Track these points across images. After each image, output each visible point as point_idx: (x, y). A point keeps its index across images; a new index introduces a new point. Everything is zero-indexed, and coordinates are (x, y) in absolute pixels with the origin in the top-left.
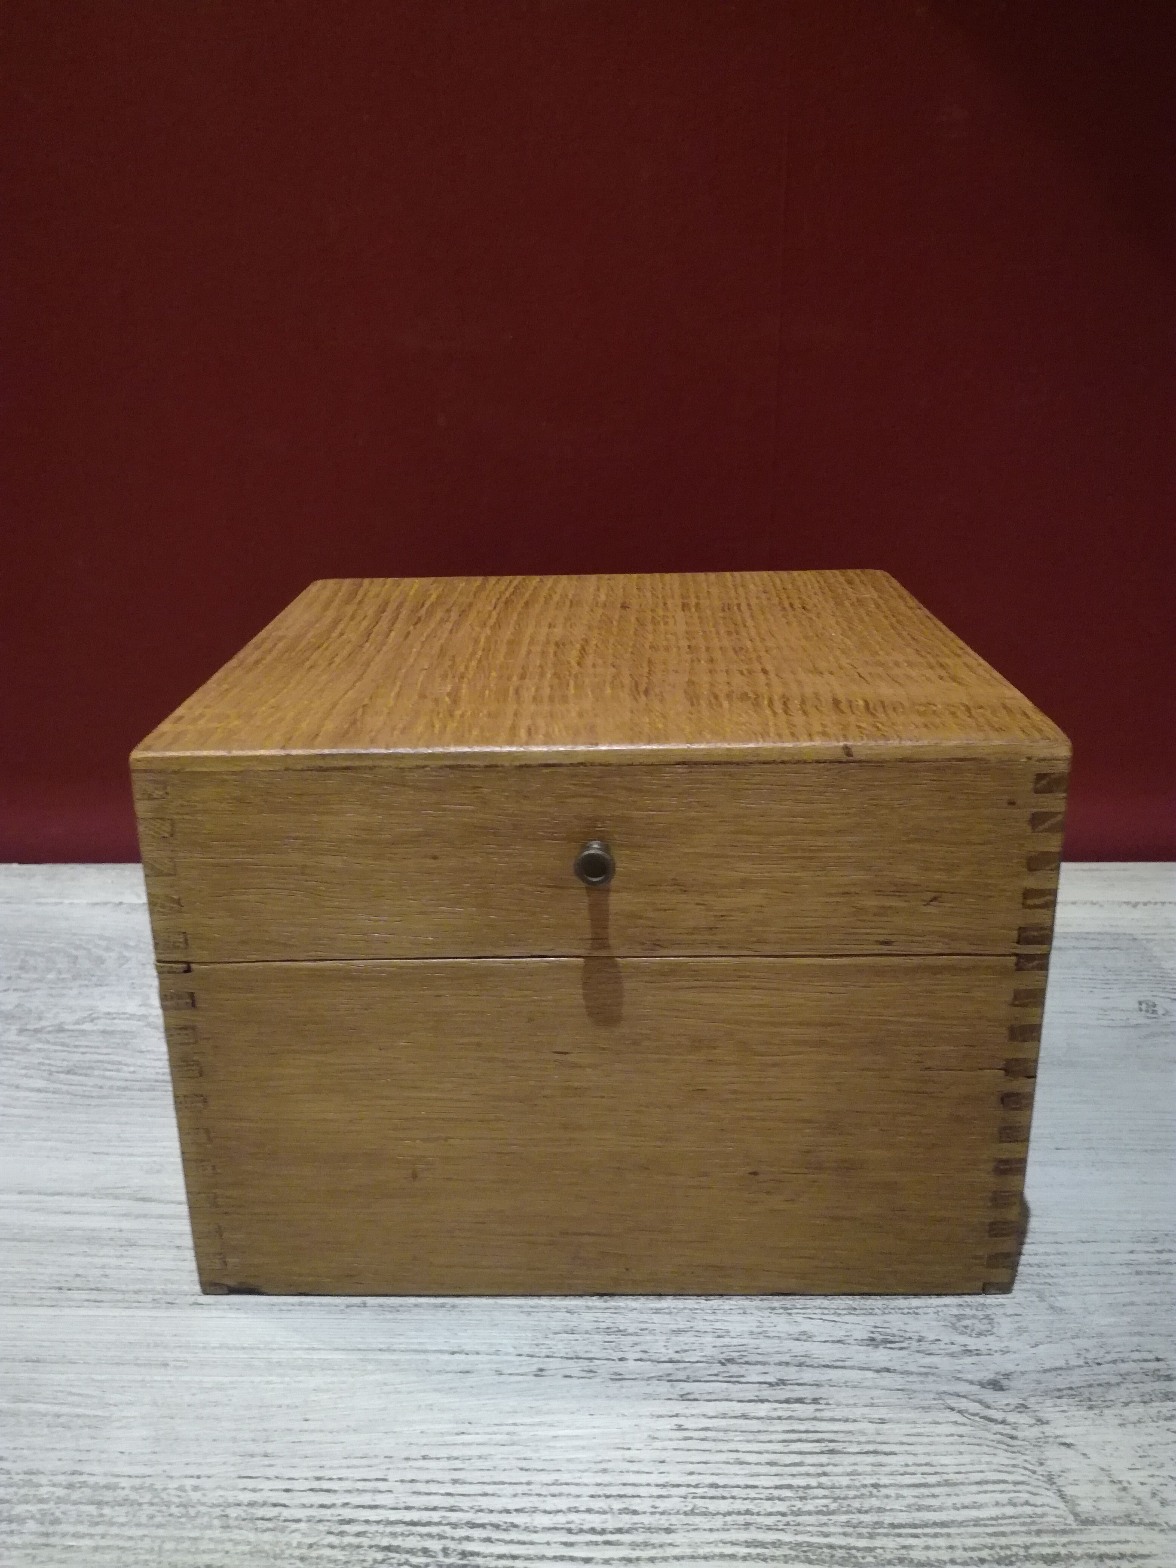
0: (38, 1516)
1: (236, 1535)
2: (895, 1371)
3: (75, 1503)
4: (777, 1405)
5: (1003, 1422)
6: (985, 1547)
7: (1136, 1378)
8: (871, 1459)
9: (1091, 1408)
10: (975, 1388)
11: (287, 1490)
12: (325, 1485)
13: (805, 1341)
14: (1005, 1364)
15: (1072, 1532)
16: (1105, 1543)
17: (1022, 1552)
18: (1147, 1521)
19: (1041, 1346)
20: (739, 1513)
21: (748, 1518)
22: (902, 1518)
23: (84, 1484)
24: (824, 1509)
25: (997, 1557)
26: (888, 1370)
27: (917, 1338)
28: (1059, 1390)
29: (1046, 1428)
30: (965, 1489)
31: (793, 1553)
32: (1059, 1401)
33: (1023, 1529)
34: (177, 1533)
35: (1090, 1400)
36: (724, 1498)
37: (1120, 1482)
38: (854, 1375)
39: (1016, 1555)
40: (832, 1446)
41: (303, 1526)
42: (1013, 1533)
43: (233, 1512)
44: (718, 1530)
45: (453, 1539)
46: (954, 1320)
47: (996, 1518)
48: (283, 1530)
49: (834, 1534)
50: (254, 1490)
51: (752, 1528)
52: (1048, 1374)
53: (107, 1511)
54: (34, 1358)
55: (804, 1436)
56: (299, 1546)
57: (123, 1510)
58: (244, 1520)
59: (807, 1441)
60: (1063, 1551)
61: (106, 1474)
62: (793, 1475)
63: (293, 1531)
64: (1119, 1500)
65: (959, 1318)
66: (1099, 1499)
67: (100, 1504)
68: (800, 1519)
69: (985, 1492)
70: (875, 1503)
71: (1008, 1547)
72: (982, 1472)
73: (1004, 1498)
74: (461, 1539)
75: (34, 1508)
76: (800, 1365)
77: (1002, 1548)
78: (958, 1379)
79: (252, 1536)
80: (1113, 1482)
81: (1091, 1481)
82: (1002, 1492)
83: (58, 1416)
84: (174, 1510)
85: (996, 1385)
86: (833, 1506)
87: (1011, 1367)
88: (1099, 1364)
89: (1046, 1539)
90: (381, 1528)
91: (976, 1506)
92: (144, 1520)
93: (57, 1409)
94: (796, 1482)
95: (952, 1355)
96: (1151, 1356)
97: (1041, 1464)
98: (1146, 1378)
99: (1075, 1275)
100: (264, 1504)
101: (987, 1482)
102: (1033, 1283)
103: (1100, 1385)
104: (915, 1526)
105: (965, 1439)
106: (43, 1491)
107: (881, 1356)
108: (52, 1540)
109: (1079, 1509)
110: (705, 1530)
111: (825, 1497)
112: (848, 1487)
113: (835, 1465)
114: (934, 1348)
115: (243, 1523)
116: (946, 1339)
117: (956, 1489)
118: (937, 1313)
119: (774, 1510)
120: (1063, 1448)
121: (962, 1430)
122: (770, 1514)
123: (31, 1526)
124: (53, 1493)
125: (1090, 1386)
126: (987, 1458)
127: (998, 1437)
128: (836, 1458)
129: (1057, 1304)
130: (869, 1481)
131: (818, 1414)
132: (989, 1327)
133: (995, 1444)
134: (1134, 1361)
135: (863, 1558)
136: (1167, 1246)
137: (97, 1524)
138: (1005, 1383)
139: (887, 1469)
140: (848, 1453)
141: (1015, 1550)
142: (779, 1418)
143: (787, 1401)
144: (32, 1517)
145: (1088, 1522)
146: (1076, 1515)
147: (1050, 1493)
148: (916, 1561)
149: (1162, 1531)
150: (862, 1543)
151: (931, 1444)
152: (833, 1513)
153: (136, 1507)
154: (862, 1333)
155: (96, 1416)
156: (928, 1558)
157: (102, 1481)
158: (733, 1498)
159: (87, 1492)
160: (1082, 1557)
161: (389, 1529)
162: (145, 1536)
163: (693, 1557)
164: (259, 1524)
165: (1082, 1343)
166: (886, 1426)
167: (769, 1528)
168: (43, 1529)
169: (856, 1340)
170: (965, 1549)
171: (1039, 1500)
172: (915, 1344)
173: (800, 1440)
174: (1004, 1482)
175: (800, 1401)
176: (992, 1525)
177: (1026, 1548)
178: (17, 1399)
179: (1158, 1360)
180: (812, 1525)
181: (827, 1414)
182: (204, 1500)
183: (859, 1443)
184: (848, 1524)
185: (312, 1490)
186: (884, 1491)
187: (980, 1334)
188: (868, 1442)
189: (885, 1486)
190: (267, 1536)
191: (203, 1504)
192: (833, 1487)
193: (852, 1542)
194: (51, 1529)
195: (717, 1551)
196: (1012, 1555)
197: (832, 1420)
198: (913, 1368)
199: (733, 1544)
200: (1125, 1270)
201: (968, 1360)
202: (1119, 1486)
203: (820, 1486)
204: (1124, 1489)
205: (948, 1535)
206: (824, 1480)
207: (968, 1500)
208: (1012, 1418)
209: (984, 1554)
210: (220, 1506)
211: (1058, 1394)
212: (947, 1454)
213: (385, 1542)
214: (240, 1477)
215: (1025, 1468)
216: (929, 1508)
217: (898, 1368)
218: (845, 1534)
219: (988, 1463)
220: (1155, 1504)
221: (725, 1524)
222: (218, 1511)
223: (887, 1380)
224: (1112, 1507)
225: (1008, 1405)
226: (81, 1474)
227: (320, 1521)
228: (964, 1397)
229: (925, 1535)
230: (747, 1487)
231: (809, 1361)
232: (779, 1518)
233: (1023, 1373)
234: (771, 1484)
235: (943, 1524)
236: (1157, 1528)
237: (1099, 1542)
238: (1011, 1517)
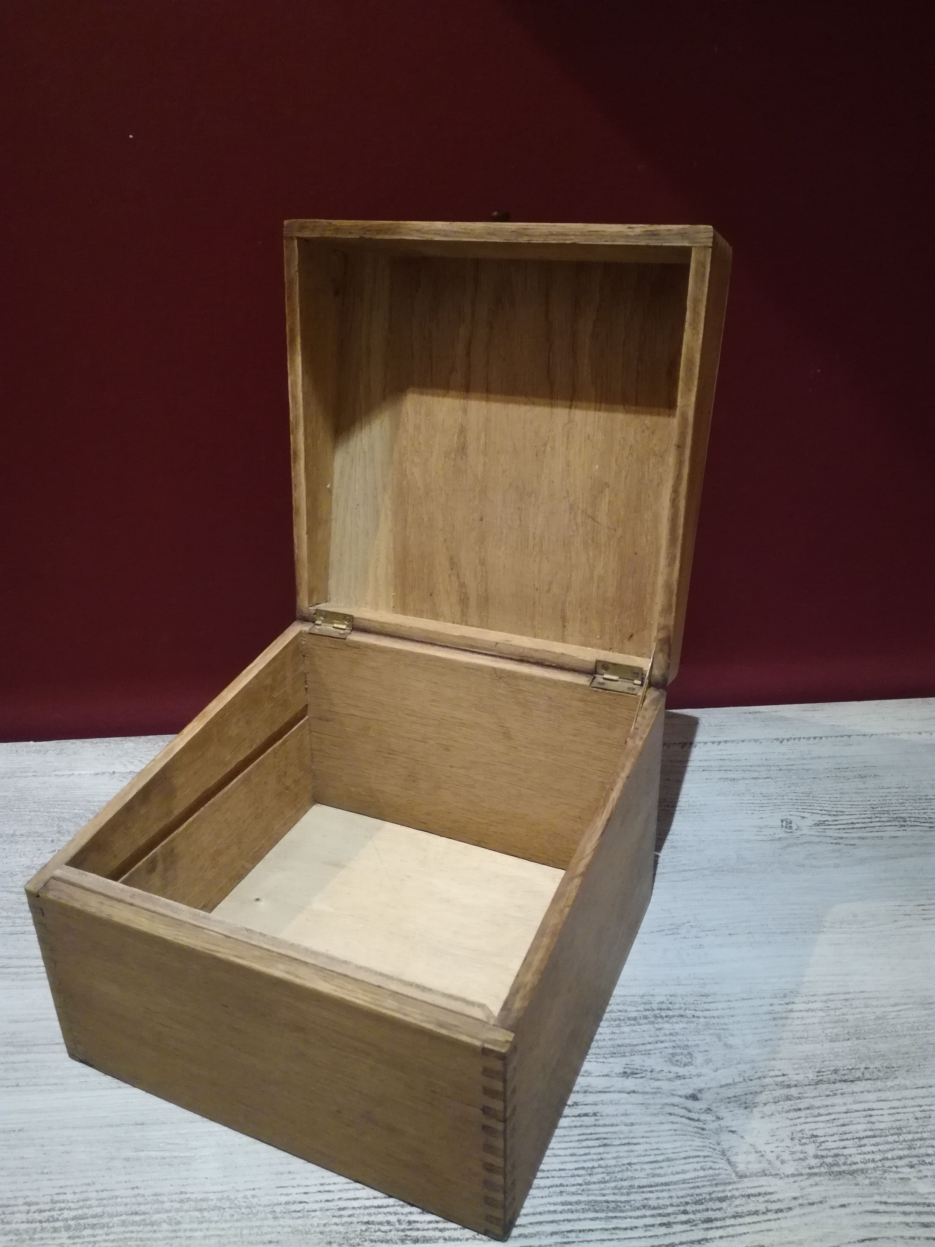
0: (167, 1221)
1: (281, 1222)
2: (638, 1092)
3: (186, 1211)
4: (574, 1119)
5: (698, 1120)
6: (688, 1195)
7: (771, 1087)
8: (626, 1148)
9: (746, 1108)
10: (683, 1100)
11: (306, 1193)
12: (327, 1188)
13: (588, 1076)
14: (698, 1083)
15: (734, 1183)
16: (751, 1188)
17: (708, 1197)
18: (773, 1173)
19: (719, 1071)
20: (557, 1186)
21: (562, 1189)
22: (644, 1182)
23: (189, 1199)
24: (603, 1180)
25: (695, 1201)
26: (634, 1092)
27: (650, 1070)
28: (729, 1098)
29: (722, 1123)
30: (677, 1162)
31: (587, 1207)
32: (728, 1105)
33: (709, 1183)
34: (249, 1224)
35: (746, 1103)
36: (548, 1177)
37: (760, 1152)
38: (615, 1096)
39: (705, 1198)
40: (605, 1141)
41: (318, 1213)
42: (703, 1186)
43: (278, 1209)
44: (546, 1197)
45: (402, 1214)
46: (671, 1056)
47: (695, 1178)
48: (308, 1217)
49: (609, 1194)
50: (287, 1195)
51: (564, 1194)
52: (723, 1088)
53: (206, 1214)
54: (140, 1122)
55: (589, 1137)
56: (318, 1226)
57: (216, 1212)
58: (285, 1213)
59: (591, 1140)
60: (729, 1194)
61: (200, 1192)
62: (585, 1161)
63: (313, 1217)
64: (760, 1162)
65: (673, 1055)
66: (749, 1162)
67: (200, 1210)
68: (591, 1187)
69: (688, 1163)
70: (629, 1174)
71: (700, 1195)
72: (687, 1151)
73: (698, 1166)
74: (407, 1214)
75: (164, 1216)
76: (585, 1092)
77: (697, 1195)
78: (673, 1095)
79: (291, 1222)
80: (756, 1152)
81: (745, 1153)
82: (697, 1162)
83: (164, 1158)
84: (243, 1210)
85: (694, 1097)
86: (607, 1178)
87: (702, 1086)
88: (751, 1080)
89: (720, 1188)
90: (362, 1211)
91: (684, 1172)
92: (228, 1218)
93: (162, 1154)
94: (586, 1165)
95: (670, 1080)
96: (780, 1073)
97: (719, 1144)
98: (776, 1087)
99: (739, 1022)
100: (294, 1203)
101: (689, 1157)
102: (715, 1029)
103: (751, 1093)
104: (651, 1186)
105: (678, 1132)
106: (167, 1206)
107: (630, 1083)
108: (179, 1234)
109: (738, 1169)
110: (539, 1197)
111: (603, 1173)
112: (615, 1166)
113: (607, 1153)
114: (659, 1076)
115: (285, 1215)
116: (666, 1069)
117: (673, 1163)
118: (661, 1053)
119: (575, 1183)
120: (730, 1134)
121: (675, 1126)
122: (574, 1185)
123: (165, 1226)
124: (173, 1206)
125: (746, 1094)
126: (690, 1143)
127: (696, 1129)
128: (608, 1149)
129: (729, 1043)
130: (626, 1161)
131: (597, 1123)
132: (690, 1060)
133: (693, 1134)
134: (770, 1077)
135: (624, 1207)
136: (791, 1000)
137: (202, 1222)
138: (699, 1095)
139: (635, 1154)
140: (615, 1145)
141: (704, 1195)
142: (575, 1127)
143: (579, 1116)
144: (164, 1221)
145: (742, 1176)
146: (736, 1173)
147: (723, 1161)
148: (652, 1207)
149: (781, 1178)
150: (624, 1198)
151: (659, 1137)
152: (607, 1182)
153: (222, 1211)
154: (619, 1069)
155: (186, 1157)
156: (659, 1204)
157: (200, 1196)
158: (553, 1177)
159: (192, 1204)
160: (739, 1197)
161: (366, 1211)
162: (231, 1227)
163: (534, 1214)
164: (294, 1214)
165: (742, 1067)
166: (634, 1127)
167: (573, 1194)
168: (171, 1228)
169: (616, 1074)
170: (678, 1197)
171: (716, 1166)
172: (649, 1074)
173: (587, 1139)
174: (698, 1156)
175: (586, 1115)
176: (692, 1182)
177: (710, 1194)
178: (137, 1150)
179: (784, 1075)
180: (597, 1190)
181: (601, 1122)
182: (259, 1203)
183: (620, 1139)
184: (615, 1188)
185: (319, 1192)
186: (634, 1167)
187: (685, 1065)
188: (624, 1138)
189: (634, 1164)
190: (299, 1221)
191: (260, 1205)
192: (607, 1166)
193: (618, 1198)
194: (176, 1228)
195: (546, 1209)
196: (702, 1199)
197: (605, 1125)
198: (648, 1089)
199: (554, 1204)
200: (768, 1017)
201: (679, 1082)
202: (760, 1154)
203: (600, 1166)
204: (763, 1156)
205: (669, 1190)
206: (601, 1162)
207: (679, 1169)
208: (703, 1117)
209: (688, 1199)
210: (269, 1205)
211: (728, 1100)
212: (668, 1142)
213: (366, 1219)
214: (278, 1187)
215: (710, 1148)
216: (659, 1175)
217: (640, 1090)
218: (614, 1194)
219: (690, 1146)
220: (778, 1163)
221: (550, 1193)
222: (269, 1209)
223: (634, 1098)
224: (756, 1167)
225: (701, 1109)
226: (186, 1193)
227: (327, 1210)
228: (677, 1106)
229: (657, 1191)
230: (560, 1170)
231: (590, 1089)
232: (578, 1187)
233: (709, 1089)
234: (574, 1167)
235: (666, 1184)
236: (778, 1177)
237: (748, 1188)
238: (702, 1177)
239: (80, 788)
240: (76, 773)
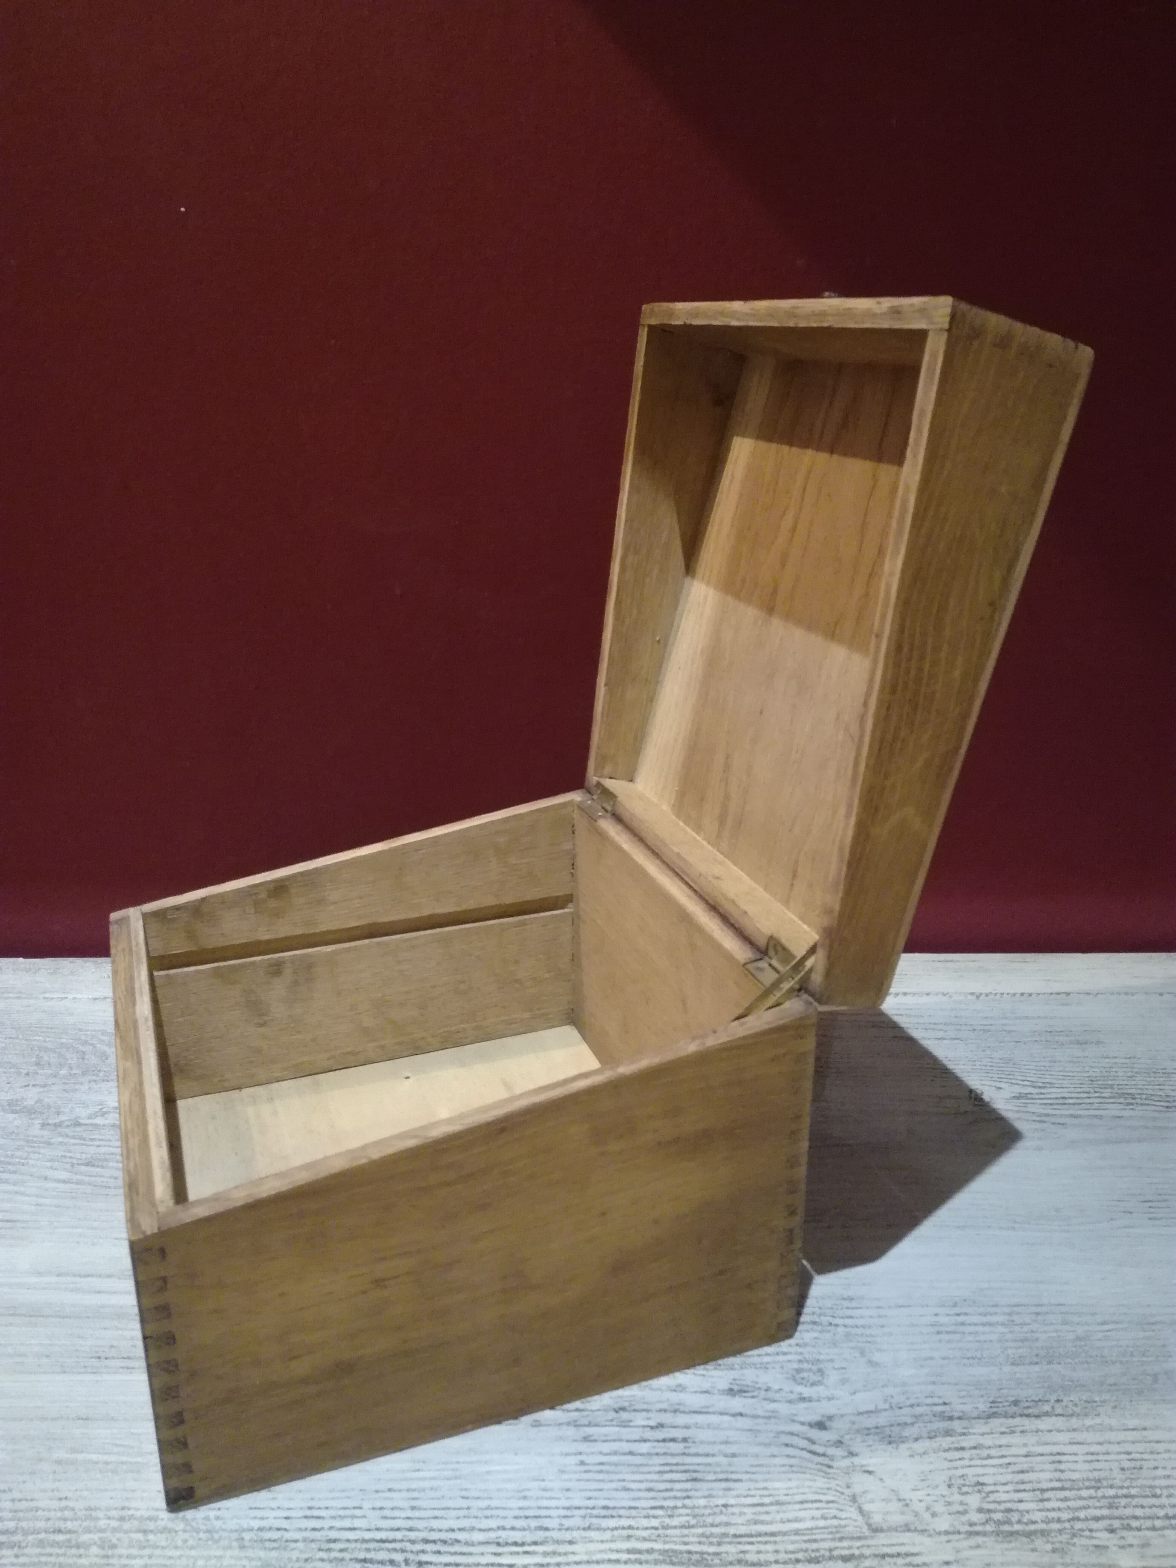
0: (99, 1543)
1: (250, 1553)
2: (746, 1415)
3: (126, 1532)
4: (656, 1444)
5: (824, 1455)
6: (802, 1550)
7: (926, 1418)
8: (724, 1485)
9: (890, 1443)
10: (805, 1428)
11: (287, 1518)
12: (316, 1513)
13: (681, 1391)
14: (829, 1408)
15: (865, 1538)
16: (888, 1546)
17: (827, 1554)
18: (920, 1528)
19: (858, 1395)
20: (624, 1528)
21: (630, 1532)
22: (743, 1530)
23: (131, 1517)
24: (687, 1524)
25: (809, 1558)
26: (741, 1415)
27: (765, 1388)
28: (868, 1429)
29: (855, 1459)
30: (790, 1507)
31: (661, 1557)
32: (866, 1438)
33: (830, 1536)
34: (205, 1553)
35: (890, 1436)
36: (613, 1517)
37: (904, 1500)
38: (714, 1419)
39: (823, 1555)
40: (695, 1475)
41: (300, 1545)
42: (823, 1540)
43: (247, 1536)
44: (607, 1541)
45: (412, 1552)
46: (794, 1373)
47: (812, 1529)
48: (285, 1549)
49: (692, 1543)
50: (262, 1518)
51: (633, 1539)
52: (861, 1417)
53: (151, 1537)
54: (84, 1417)
55: (674, 1468)
56: (298, 1560)
57: (164, 1536)
58: (255, 1541)
59: (677, 1472)
60: (857, 1552)
61: (148, 1509)
62: (665, 1499)
63: (293, 1549)
64: (903, 1513)
65: (798, 1371)
66: (887, 1513)
67: (145, 1532)
68: (670, 1532)
69: (805, 1509)
70: (724, 1519)
71: (817, 1550)
72: (804, 1493)
73: (818, 1514)
74: (418, 1553)
75: (95, 1537)
76: (675, 1411)
77: (813, 1551)
78: (794, 1421)
79: (262, 1554)
80: (899, 1500)
81: (883, 1500)
82: (817, 1509)
83: (107, 1463)
84: (202, 1535)
85: (821, 1426)
86: (693, 1522)
87: (833, 1411)
88: (900, 1408)
89: (845, 1544)
90: (359, 1545)
91: (797, 1520)
92: (180, 1543)
93: (105, 1458)
94: (666, 1503)
95: (790, 1402)
96: (940, 1401)
97: (848, 1487)
98: (933, 1419)
99: (891, 1334)
100: (270, 1529)
101: (807, 1502)
102: (858, 1342)
103: (899, 1425)
104: (751, 1536)
105: (795, 1469)
106: (102, 1523)
107: (737, 1403)
108: (111, 1561)
109: (872, 1521)
110: (598, 1541)
111: (687, 1515)
112: (705, 1507)
113: (696, 1490)
114: (777, 1396)
115: (255, 1544)
116: (787, 1388)
117: (784, 1508)
118: (782, 1367)
119: (649, 1525)
120: (866, 1475)
121: (793, 1461)
122: (647, 1528)
123: (94, 1550)
124: (109, 1525)
125: (892, 1425)
126: (808, 1483)
127: (819, 1466)
128: (698, 1485)
129: (874, 1359)
130: (721, 1502)
131: (686, 1451)
132: (820, 1378)
133: (816, 1472)
134: (927, 1405)
135: (712, 1560)
136: (964, 1310)
137: (145, 1547)
138: (828, 1424)
139: (734, 1493)
140: (707, 1481)
141: (822, 1552)
142: (657, 1454)
143: (664, 1441)
144: (95, 1543)
145: (877, 1530)
146: (869, 1525)
147: (853, 1509)
148: (749, 1562)
149: (930, 1536)
150: (712, 1549)
151: (769, 1473)
152: (693, 1527)
153: (173, 1534)
154: (723, 1385)
155: (136, 1463)
156: (759, 1560)
157: (146, 1514)
158: (620, 1516)
159: (136, 1523)
160: (870, 1556)
161: (365, 1546)
162: (182, 1555)
163: (588, 1562)
164: (267, 1544)
165: (890, 1391)
166: (735, 1459)
167: (645, 1539)
168: (103, 1553)
169: (719, 1390)
170: (786, 1552)
171: (843, 1515)
172: (763, 1394)
173: (671, 1471)
174: (820, 1501)
175: (673, 1440)
176: (808, 1534)
177: (831, 1550)
178: (73, 1451)
179: (945, 1404)
180: (677, 1536)
181: (692, 1450)
182: (224, 1527)
183: (715, 1473)
184: (703, 1535)
185: (306, 1517)
186: (730, 1510)
187: (813, 1384)
188: (722, 1472)
189: (732, 1506)
190: (274, 1554)
191: (224, 1530)
192: (694, 1507)
193: (705, 1548)
194: (110, 1553)
195: (606, 1556)
196: (820, 1556)
197: (697, 1455)
198: (760, 1412)
199: (618, 1551)
200: (931, 1329)
201: (803, 1405)
202: (904, 1503)
203: (684, 1507)
204: (907, 1505)
205: (775, 1542)
206: (687, 1502)
207: (790, 1515)
208: (831, 1451)
209: (800, 1556)
210: (236, 1531)
211: (866, 1432)
212: (779, 1480)
213: (362, 1556)
214: (251, 1508)
215: (837, 1491)
216: (762, 1522)
217: (748, 1412)
218: (700, 1543)
219: (809, 1487)
220: (927, 1516)
221: (613, 1536)
222: (235, 1536)
223: (741, 1422)
224: (897, 1519)
225: (828, 1441)
226: (129, 1509)
227: (313, 1541)
228: (797, 1435)
229: (759, 1542)
230: (630, 1508)
231: (682, 1408)
232: (653, 1531)
233: (842, 1416)
234: (649, 1506)
235: (773, 1534)
236: (926, 1534)
237: (883, 1545)
238: (822, 1528)
239: (72, 1014)
240: (70, 996)
